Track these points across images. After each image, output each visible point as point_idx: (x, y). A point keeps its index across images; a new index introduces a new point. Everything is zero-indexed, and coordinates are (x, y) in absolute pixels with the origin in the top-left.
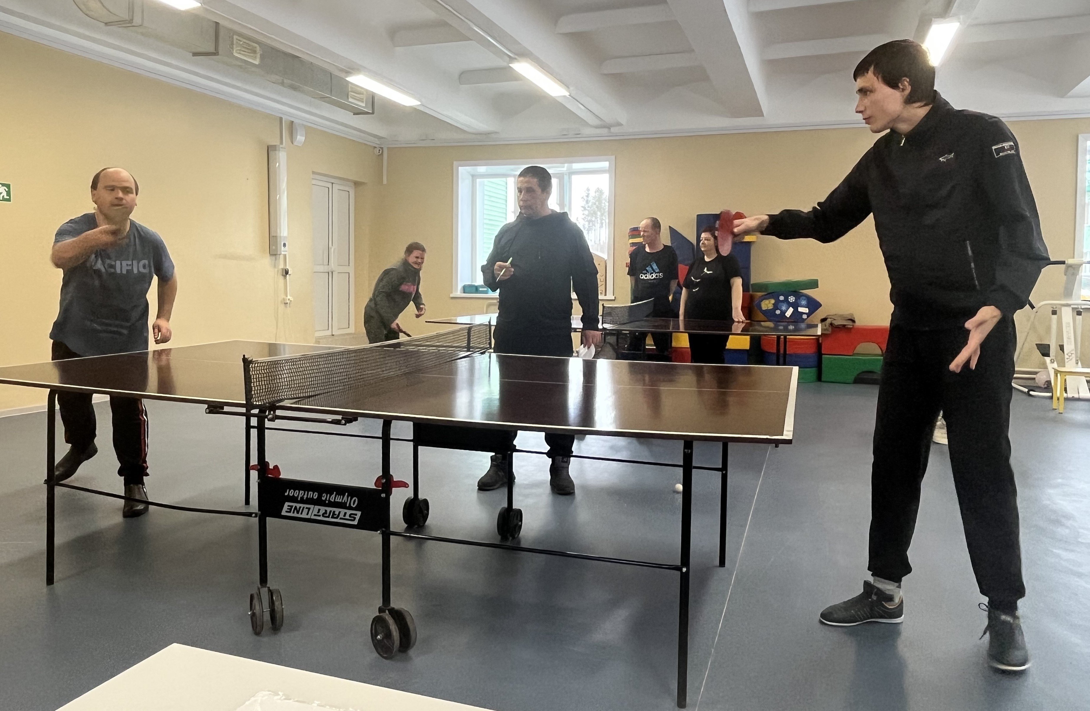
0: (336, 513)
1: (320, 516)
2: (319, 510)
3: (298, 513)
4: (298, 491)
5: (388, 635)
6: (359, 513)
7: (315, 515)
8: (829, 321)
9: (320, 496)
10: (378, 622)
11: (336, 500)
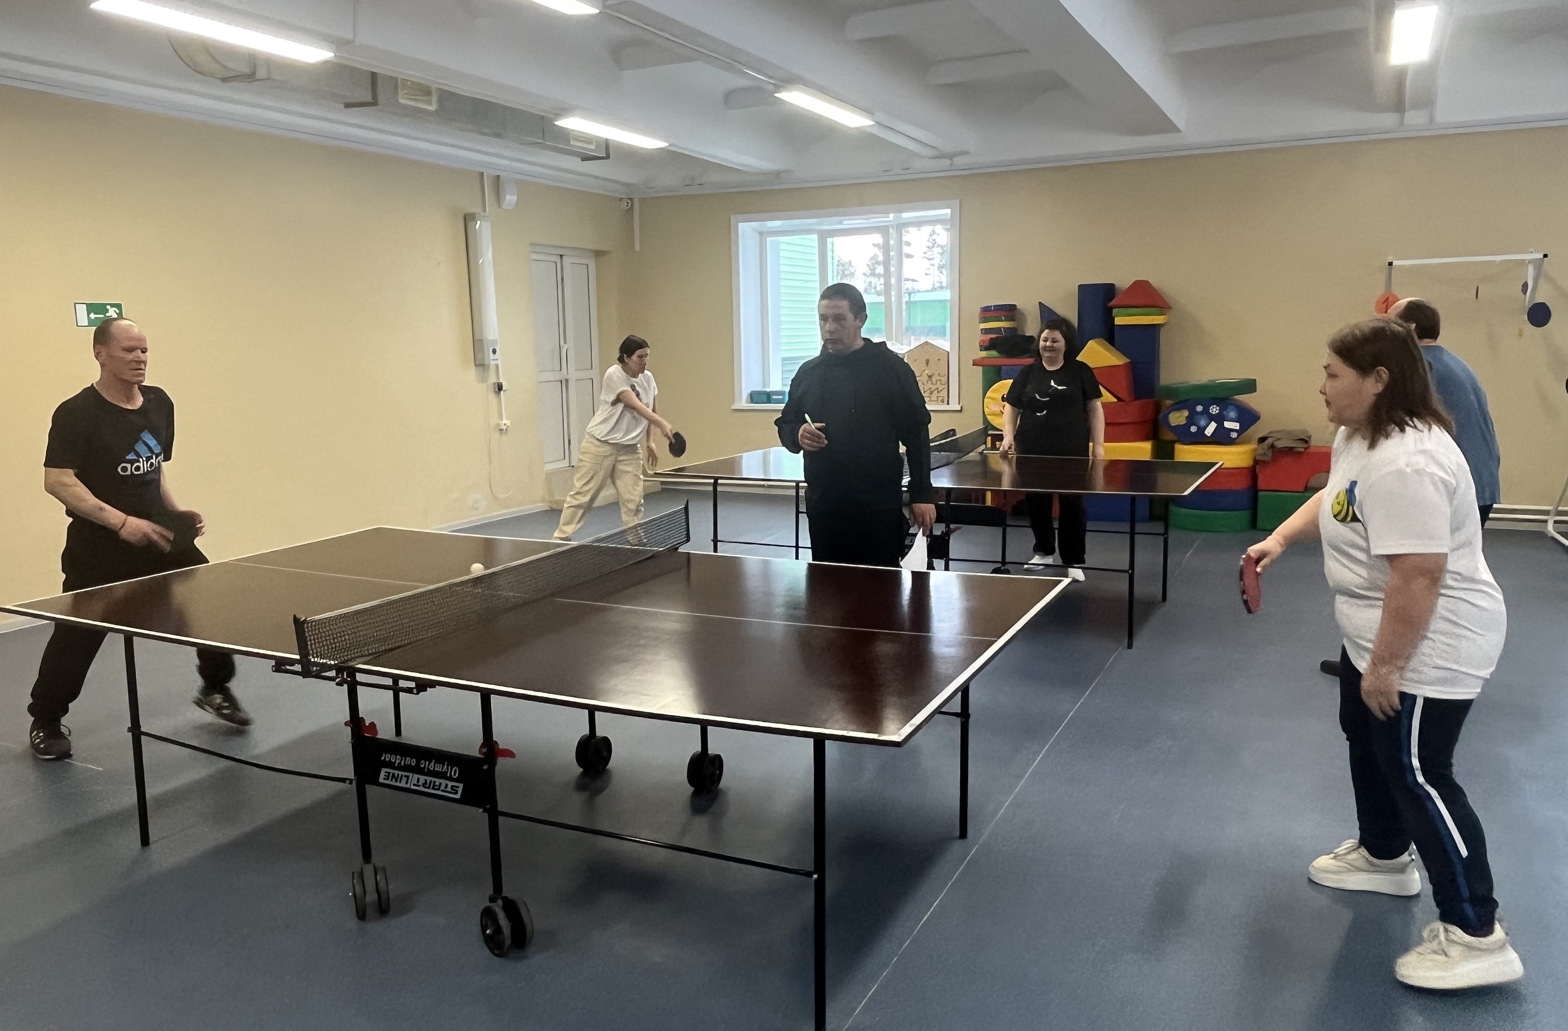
0: (436, 784)
1: (419, 786)
2: (418, 779)
3: (396, 781)
4: (394, 756)
5: (498, 930)
6: (461, 786)
7: (414, 785)
8: (1269, 441)
9: (418, 763)
10: (488, 915)
11: (436, 769)
